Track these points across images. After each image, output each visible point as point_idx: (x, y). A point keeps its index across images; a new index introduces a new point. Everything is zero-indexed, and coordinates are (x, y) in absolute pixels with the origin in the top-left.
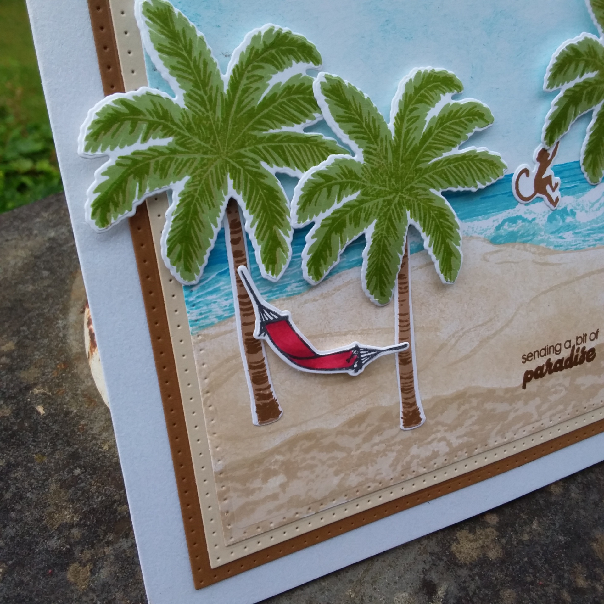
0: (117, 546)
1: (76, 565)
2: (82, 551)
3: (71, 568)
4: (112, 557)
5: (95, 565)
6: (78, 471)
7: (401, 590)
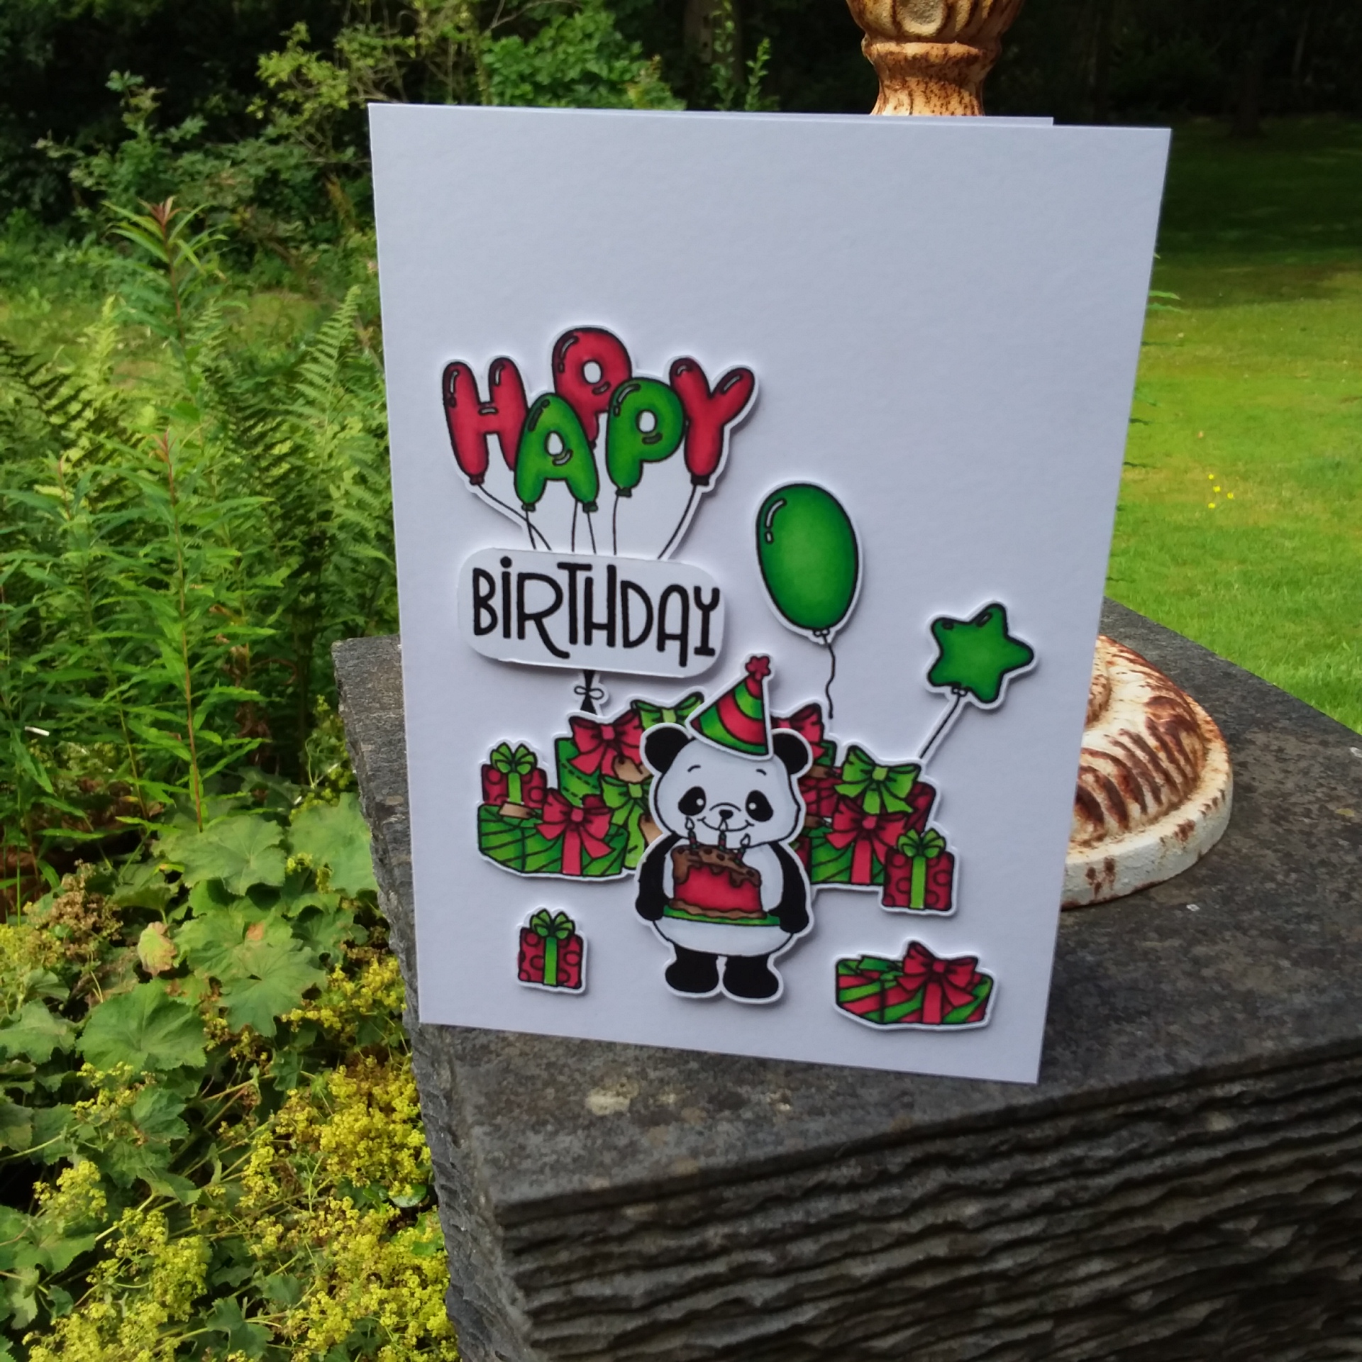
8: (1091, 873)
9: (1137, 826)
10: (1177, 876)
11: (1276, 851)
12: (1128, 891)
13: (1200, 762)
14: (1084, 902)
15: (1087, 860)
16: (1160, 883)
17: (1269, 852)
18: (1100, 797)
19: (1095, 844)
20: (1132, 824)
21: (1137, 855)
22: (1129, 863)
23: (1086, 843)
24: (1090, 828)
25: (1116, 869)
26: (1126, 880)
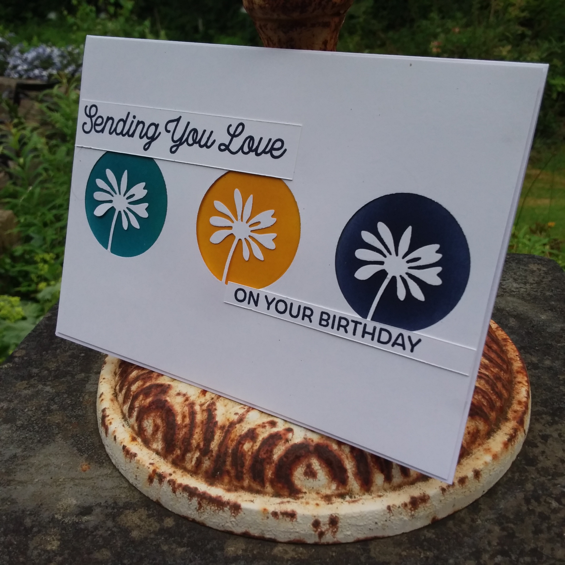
0: (45, 387)
1: (26, 382)
2: (35, 380)
3: (23, 382)
4: (37, 389)
5: (29, 387)
6: (83, 355)
7: (77, 499)
8: (316, 524)
9: (378, 490)
10: (403, 533)
11: (503, 529)
12: (351, 540)
13: (479, 441)
14: (309, 542)
15: (315, 513)
16: (383, 538)
17: (497, 529)
18: (349, 465)
19: (334, 499)
20: (374, 488)
21: (362, 516)
22: (353, 521)
23: (328, 498)
24: (334, 487)
25: (339, 524)
26: (349, 533)
